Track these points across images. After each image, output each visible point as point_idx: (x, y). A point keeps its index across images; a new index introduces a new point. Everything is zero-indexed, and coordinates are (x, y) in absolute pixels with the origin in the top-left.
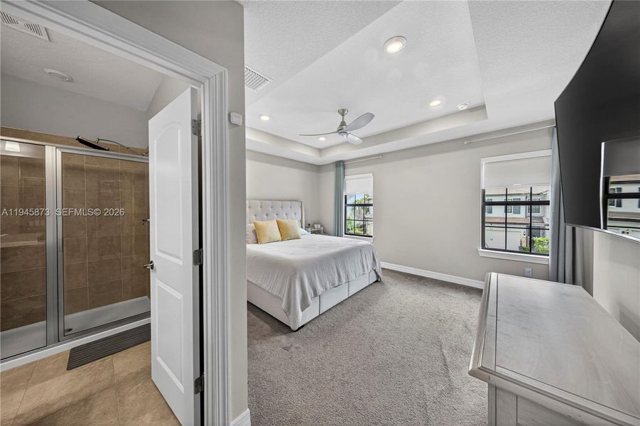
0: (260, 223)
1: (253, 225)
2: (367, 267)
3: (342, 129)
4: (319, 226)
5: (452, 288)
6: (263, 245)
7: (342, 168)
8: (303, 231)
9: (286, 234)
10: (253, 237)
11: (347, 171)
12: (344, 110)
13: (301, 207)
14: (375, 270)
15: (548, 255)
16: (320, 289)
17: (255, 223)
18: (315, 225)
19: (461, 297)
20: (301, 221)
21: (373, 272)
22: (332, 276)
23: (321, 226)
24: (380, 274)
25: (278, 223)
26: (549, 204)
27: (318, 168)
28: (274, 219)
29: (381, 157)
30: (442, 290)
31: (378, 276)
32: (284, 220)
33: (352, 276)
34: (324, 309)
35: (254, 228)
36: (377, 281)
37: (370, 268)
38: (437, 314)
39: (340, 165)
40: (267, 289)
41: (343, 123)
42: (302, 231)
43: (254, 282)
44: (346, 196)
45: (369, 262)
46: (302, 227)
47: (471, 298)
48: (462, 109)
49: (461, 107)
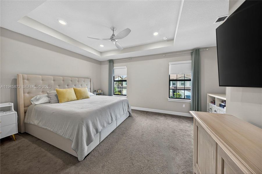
0: (61, 90)
1: (56, 91)
2: (126, 111)
3: (112, 38)
4: (101, 91)
5: (159, 115)
6: (62, 104)
7: (112, 63)
8: (92, 94)
9: (80, 96)
10: (55, 99)
11: (115, 65)
12: (114, 29)
13: (91, 81)
14: (129, 111)
15: (190, 99)
16: (100, 128)
17: (57, 90)
18: (99, 91)
19: (163, 119)
20: (91, 89)
21: (128, 112)
22: (107, 118)
23: (102, 91)
24: (131, 113)
25: (75, 90)
26: (191, 81)
27: (100, 63)
28: (72, 88)
29: (130, 59)
30: (156, 117)
31: (130, 114)
32: (79, 88)
33: (119, 116)
34: (102, 139)
35: (56, 93)
36: (129, 116)
37: (127, 111)
38: (157, 129)
39: (111, 62)
40: (61, 135)
41: (113, 35)
42: (90, 94)
43: (52, 130)
44: (114, 77)
45: (126, 108)
46: (91, 92)
47: (167, 119)
48: (165, 39)
49: (165, 38)
